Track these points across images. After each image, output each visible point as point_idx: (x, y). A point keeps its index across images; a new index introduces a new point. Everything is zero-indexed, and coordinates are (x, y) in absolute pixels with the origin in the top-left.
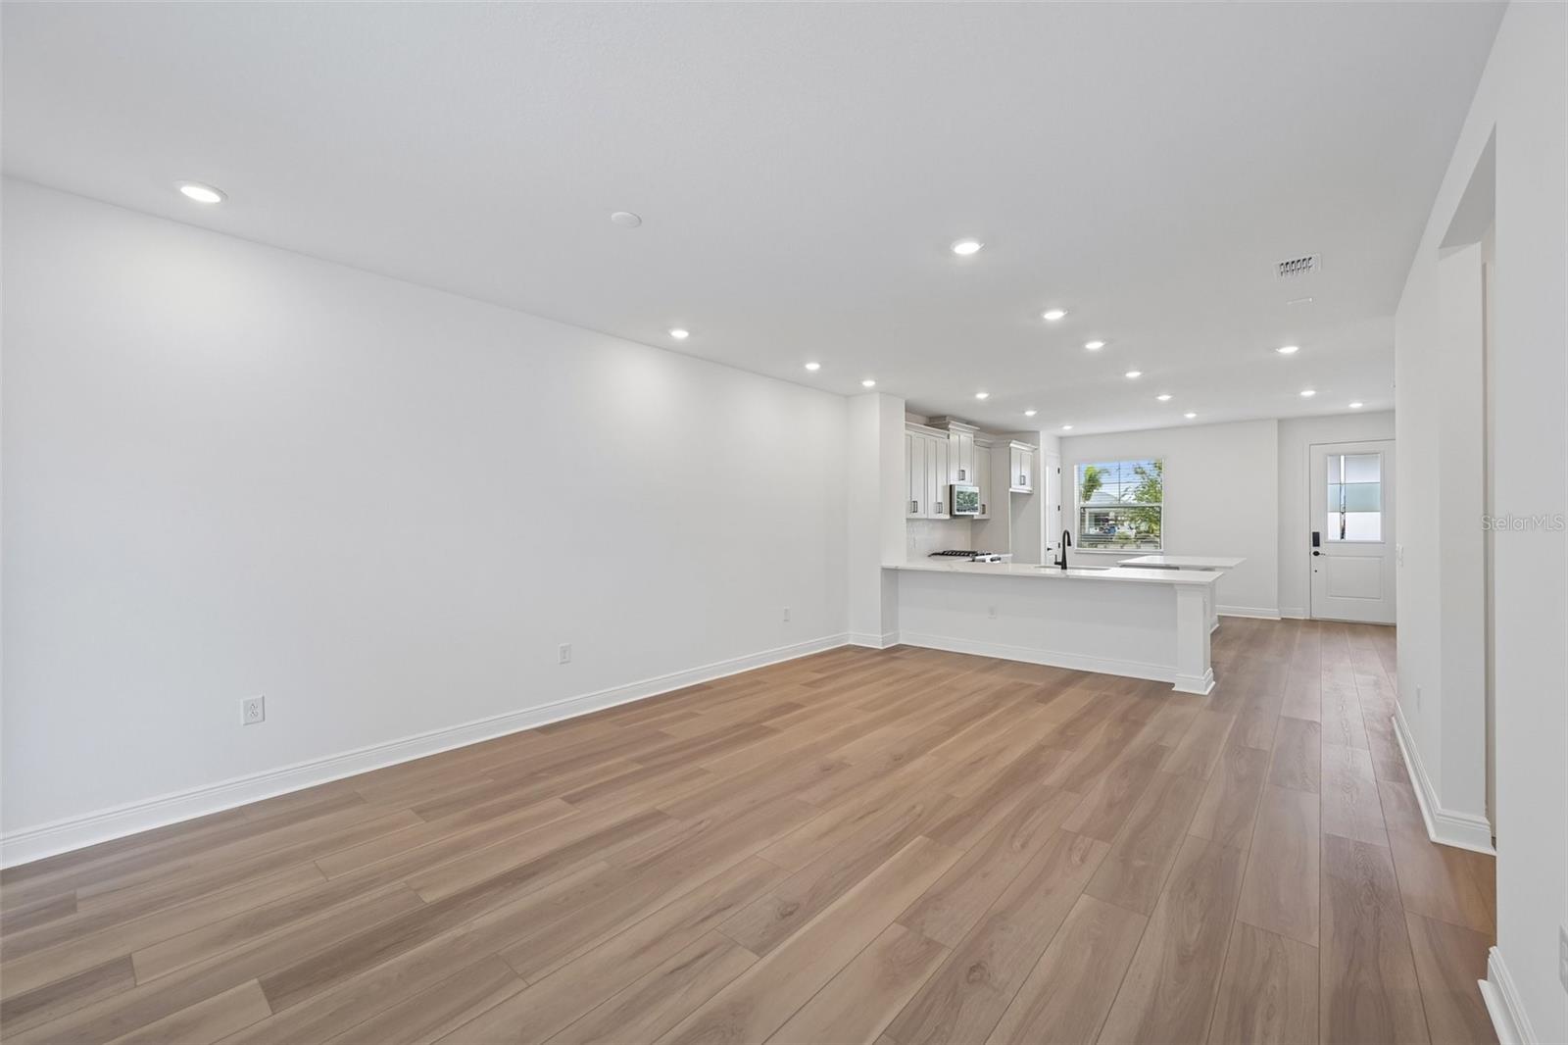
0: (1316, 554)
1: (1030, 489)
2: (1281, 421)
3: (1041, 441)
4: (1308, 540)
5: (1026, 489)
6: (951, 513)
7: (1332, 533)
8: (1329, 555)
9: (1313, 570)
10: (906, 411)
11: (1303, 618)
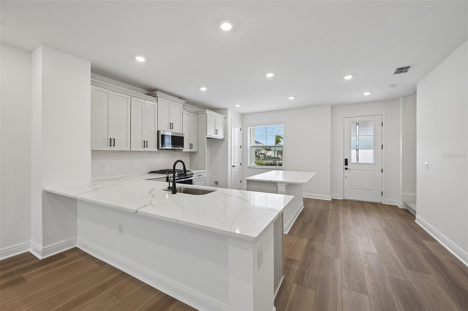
0: (346, 169)
1: (223, 137)
2: (333, 107)
3: (228, 113)
4: (343, 162)
5: (220, 136)
6: (158, 148)
7: (353, 160)
8: (351, 170)
9: (345, 177)
10: (92, 72)
11: (341, 199)
